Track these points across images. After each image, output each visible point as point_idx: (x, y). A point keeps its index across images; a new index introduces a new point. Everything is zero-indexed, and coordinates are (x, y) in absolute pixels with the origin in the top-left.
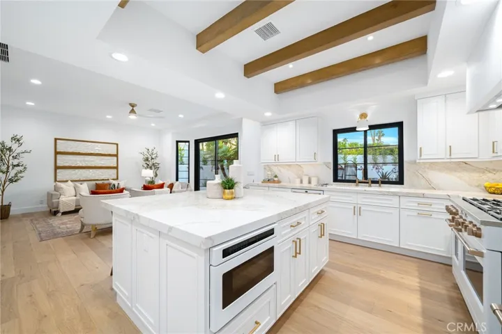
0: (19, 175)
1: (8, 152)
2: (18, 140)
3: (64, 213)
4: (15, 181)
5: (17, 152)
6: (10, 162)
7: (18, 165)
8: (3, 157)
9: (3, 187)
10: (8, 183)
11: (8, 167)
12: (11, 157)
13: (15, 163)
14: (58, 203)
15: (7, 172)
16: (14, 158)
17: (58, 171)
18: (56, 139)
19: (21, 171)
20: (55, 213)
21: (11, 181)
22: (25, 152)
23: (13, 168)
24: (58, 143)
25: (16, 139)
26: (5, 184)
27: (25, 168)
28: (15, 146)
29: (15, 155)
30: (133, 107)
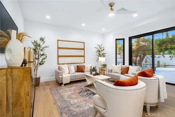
0: (44, 60)
1: (39, 47)
2: (43, 40)
3: (65, 85)
4: (42, 64)
5: (43, 47)
6: (40, 53)
7: (43, 55)
8: (37, 50)
9: (37, 67)
10: (39, 65)
11: (39, 56)
12: (40, 50)
13: (42, 54)
14: (62, 78)
15: (39, 59)
16: (41, 50)
17: (59, 58)
18: (58, 40)
19: (44, 58)
20: (61, 84)
21: (40, 64)
22: (46, 47)
23: (41, 57)
24: (59, 43)
25: (42, 39)
26: (37, 65)
27: (46, 56)
28: (41, 43)
29: (41, 48)
30: (111, 6)
